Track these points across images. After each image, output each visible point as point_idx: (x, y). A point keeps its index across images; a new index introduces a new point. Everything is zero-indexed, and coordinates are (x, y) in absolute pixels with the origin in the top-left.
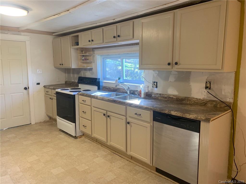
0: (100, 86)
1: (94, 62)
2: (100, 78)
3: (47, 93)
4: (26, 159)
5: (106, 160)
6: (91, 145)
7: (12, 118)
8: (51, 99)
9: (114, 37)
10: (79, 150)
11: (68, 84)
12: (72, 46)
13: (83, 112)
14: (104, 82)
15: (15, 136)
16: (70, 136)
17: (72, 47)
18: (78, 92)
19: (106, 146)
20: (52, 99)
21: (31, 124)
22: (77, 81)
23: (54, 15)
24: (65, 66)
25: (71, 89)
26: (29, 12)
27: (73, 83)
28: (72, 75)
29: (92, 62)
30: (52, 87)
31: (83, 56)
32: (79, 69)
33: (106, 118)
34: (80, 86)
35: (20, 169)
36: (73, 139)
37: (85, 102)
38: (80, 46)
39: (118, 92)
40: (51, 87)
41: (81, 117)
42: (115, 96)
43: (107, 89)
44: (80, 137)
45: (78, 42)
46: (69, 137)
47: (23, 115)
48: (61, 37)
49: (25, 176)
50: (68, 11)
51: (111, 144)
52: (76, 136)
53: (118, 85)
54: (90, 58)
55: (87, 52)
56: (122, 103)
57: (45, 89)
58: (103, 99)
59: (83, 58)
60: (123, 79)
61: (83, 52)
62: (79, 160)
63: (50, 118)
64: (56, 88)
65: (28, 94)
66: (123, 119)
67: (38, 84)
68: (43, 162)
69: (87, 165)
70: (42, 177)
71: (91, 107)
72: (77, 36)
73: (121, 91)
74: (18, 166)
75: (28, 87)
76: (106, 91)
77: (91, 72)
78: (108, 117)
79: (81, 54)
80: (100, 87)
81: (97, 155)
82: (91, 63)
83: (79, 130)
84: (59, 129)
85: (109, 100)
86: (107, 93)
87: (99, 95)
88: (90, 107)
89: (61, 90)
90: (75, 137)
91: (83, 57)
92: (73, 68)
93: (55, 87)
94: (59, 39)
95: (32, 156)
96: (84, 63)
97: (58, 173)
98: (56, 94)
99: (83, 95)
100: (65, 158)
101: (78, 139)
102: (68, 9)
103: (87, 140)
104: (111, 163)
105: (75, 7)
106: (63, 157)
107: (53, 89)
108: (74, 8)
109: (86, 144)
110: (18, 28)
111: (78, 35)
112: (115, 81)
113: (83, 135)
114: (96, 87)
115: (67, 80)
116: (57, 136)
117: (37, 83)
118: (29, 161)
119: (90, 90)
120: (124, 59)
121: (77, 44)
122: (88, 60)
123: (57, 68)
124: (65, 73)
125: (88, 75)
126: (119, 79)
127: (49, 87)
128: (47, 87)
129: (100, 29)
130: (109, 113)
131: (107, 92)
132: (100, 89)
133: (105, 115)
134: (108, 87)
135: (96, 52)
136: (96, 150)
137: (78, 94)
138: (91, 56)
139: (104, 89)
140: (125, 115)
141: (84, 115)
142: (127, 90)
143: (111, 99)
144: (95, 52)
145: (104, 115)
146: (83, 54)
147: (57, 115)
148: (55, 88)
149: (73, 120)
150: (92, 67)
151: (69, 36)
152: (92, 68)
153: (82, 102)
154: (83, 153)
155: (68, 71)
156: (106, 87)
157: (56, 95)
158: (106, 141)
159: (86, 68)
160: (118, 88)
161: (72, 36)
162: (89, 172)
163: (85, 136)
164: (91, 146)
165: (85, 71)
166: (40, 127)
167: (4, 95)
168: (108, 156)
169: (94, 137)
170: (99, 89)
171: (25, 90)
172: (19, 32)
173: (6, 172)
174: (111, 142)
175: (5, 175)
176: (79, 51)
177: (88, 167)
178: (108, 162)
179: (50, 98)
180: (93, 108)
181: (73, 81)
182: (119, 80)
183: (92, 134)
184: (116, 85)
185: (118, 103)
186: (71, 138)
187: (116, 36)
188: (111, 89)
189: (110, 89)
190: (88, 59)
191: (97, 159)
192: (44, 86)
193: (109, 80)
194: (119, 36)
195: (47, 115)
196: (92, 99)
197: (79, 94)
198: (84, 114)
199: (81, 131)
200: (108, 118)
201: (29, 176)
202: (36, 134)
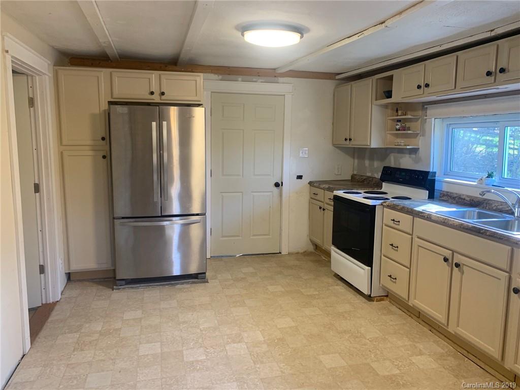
0: (434, 189)
1: (423, 135)
2: (435, 173)
3: (313, 197)
4: (274, 322)
5: (444, 367)
6: (405, 322)
7: (251, 237)
8: (322, 209)
9: (489, 74)
10: (377, 327)
11: (357, 182)
12: (376, 100)
13: (392, 245)
14: (445, 182)
15: (254, 271)
16: (358, 293)
17: (375, 102)
18: (383, 201)
19: (443, 335)
20: (324, 210)
21: (280, 253)
22: (378, 175)
23: (349, 36)
24: (357, 142)
25: (365, 192)
26: (304, 35)
27: (370, 180)
28: (367, 162)
29: (418, 134)
30: (327, 186)
31: (399, 121)
32: (386, 149)
33: (450, 269)
34: (386, 187)
35: (264, 338)
36: (364, 300)
37: (399, 225)
38: (396, 98)
39: (484, 208)
40: (324, 185)
41: (384, 256)
42: (476, 217)
43: (454, 198)
44: (379, 298)
45: (391, 91)
46: (354, 295)
47: (269, 235)
48: (353, 83)
49: (271, 353)
50: (382, 23)
51: (458, 332)
52: (370, 296)
53: (489, 192)
54: (415, 126)
55: (409, 112)
56: (500, 238)
57: (310, 189)
58: (446, 221)
59: (397, 125)
60: (502, 178)
61: (400, 112)
62: (379, 350)
63: (316, 247)
64: (335, 188)
65: (281, 195)
66: (500, 279)
67: (300, 177)
68: (304, 335)
69: (397, 367)
70: (302, 365)
71: (412, 238)
72: (391, 78)
73: (494, 208)
74: (261, 331)
75: (282, 183)
76: (452, 203)
77: (413, 156)
78: (457, 267)
79: (393, 116)
80: (435, 193)
81: (420, 350)
82: (415, 135)
83: (378, 283)
84: (334, 274)
85: (462, 226)
86: (454, 209)
87: (434, 211)
88: (411, 236)
89: (344, 192)
90: (369, 298)
91: (399, 123)
92: (374, 147)
93: (331, 186)
94: (348, 86)
95: (284, 317)
96: (397, 138)
97: (333, 366)
98: (333, 201)
99: (393, 207)
100: (347, 337)
101: (375, 302)
102: (382, 20)
103: (394, 308)
104: (456, 376)
105: (400, 13)
106: (344, 334)
107: (328, 189)
108: (398, 16)
109: (395, 319)
110: (275, 69)
111: (393, 75)
112: (477, 181)
113: (387, 296)
114: (426, 193)
115: (355, 173)
116: (331, 288)
117: (298, 176)
118: (279, 327)
119: (410, 199)
120: (509, 128)
121: (389, 94)
122: (410, 130)
123: (337, 147)
124: (354, 158)
125: (407, 163)
126: (490, 176)
127: (320, 184)
128: (315, 184)
129: (451, 58)
130: (458, 259)
131: (452, 205)
132: (435, 197)
133: (448, 260)
134: (456, 194)
135: (431, 111)
136: (418, 336)
137: (382, 205)
138: (417, 120)
139: (444, 198)
140: (508, 270)
141: (392, 253)
142: (514, 207)
143: (468, 226)
144: (428, 112)
145: (446, 260)
146: (398, 116)
147: (333, 244)
148: (332, 188)
149: (368, 261)
150: (418, 146)
151: (371, 80)
152: (419, 148)
153: (391, 224)
154: (387, 337)
155: (360, 153)
156: (452, 193)
157: (332, 203)
158: (444, 321)
159: (405, 147)
160: (485, 200)
161: (377, 79)
162: (402, 383)
163: (390, 299)
164: (404, 324)
165: (399, 155)
166: (297, 262)
167: (241, 193)
168: (449, 358)
169: (413, 305)
170: (431, 197)
171: (275, 188)
172: (275, 77)
173: (241, 337)
174: (458, 328)
175: (239, 342)
176: (389, 111)
177: (398, 372)
178: (449, 373)
179: (320, 208)
180: (416, 240)
181: (369, 174)
182: (490, 179)
183: (409, 299)
184: (483, 192)
185: (489, 236)
186: (359, 296)
187: (494, 71)
188: (464, 199)
189: (462, 199)
190: (409, 127)
191: (419, 357)
192: (311, 183)
193: (459, 176)
194: (502, 70)
195: (310, 240)
196: (415, 218)
197: (384, 204)
198: (392, 250)
199: (383, 285)
200: (455, 269)
201: (280, 355)
202: (289, 275)
